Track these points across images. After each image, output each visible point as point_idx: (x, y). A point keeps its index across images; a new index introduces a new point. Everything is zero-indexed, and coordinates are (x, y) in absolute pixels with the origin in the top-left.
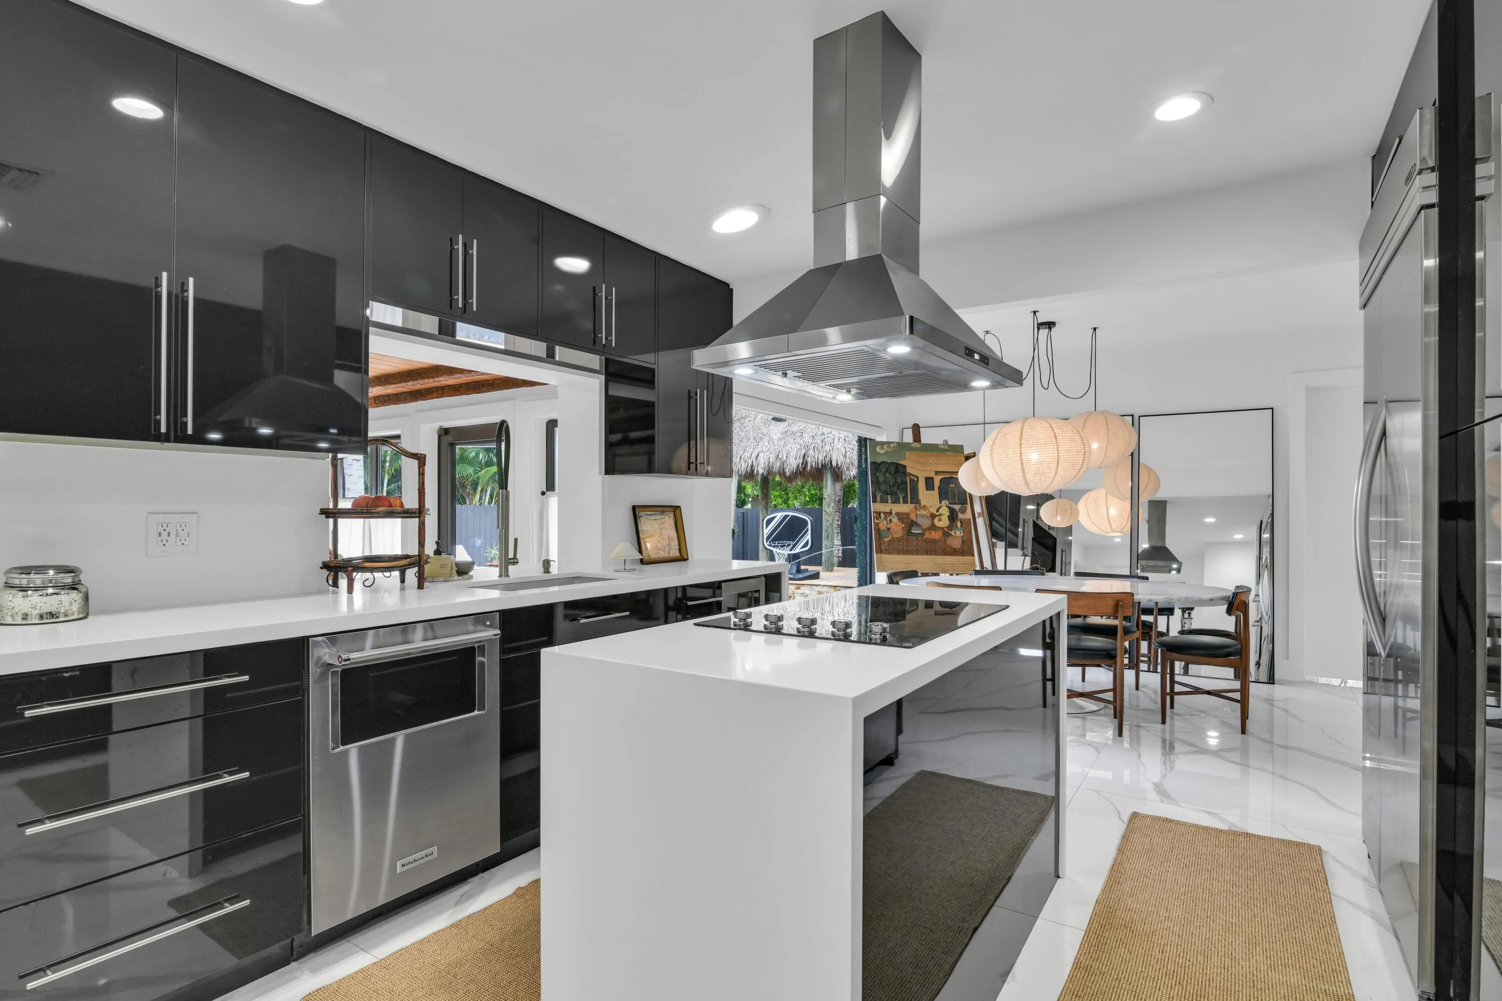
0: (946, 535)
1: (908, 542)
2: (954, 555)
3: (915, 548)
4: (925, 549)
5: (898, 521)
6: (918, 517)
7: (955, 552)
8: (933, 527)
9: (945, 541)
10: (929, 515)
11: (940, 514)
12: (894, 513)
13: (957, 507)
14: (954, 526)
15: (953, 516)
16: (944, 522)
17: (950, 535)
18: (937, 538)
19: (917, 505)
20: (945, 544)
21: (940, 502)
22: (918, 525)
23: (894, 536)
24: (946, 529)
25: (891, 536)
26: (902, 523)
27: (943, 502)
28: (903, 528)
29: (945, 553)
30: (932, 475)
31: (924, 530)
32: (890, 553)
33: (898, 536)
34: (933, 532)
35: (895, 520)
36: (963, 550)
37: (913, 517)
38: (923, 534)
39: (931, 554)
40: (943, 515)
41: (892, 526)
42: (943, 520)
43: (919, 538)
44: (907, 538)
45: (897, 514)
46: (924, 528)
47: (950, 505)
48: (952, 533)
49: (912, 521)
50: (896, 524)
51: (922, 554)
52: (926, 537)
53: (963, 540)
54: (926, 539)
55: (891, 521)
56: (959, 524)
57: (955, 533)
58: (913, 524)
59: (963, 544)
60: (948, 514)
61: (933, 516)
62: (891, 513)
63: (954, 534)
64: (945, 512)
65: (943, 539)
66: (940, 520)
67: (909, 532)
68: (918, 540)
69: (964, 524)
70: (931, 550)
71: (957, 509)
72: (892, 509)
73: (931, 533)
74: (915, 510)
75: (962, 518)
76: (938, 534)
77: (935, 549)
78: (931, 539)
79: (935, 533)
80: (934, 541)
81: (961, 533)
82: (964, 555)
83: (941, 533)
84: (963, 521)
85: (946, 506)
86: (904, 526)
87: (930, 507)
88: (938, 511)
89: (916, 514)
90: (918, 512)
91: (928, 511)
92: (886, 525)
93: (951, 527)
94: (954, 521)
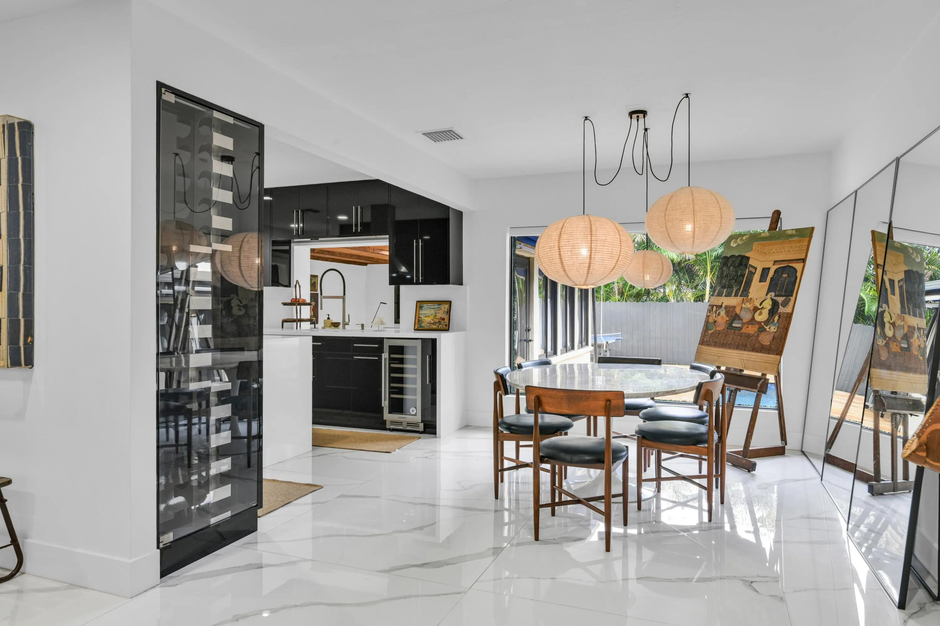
0: (761, 329)
1: (726, 336)
2: (761, 352)
3: (729, 342)
4: (737, 344)
5: (724, 315)
6: (743, 310)
7: (763, 349)
8: (752, 321)
9: (758, 336)
10: (752, 309)
11: (762, 308)
12: (724, 306)
13: (780, 300)
14: (772, 320)
15: (773, 311)
16: (761, 317)
17: (765, 330)
18: (752, 332)
19: (745, 298)
20: (756, 339)
21: (767, 295)
22: (740, 319)
23: (717, 329)
24: (763, 324)
25: (714, 329)
26: (727, 316)
27: (770, 294)
28: (727, 321)
29: (754, 350)
30: (769, 264)
31: (743, 324)
32: (708, 345)
33: (719, 329)
34: (750, 326)
35: (723, 312)
36: (770, 348)
37: (738, 310)
38: (740, 328)
39: (741, 349)
40: (765, 308)
41: (719, 319)
42: (763, 314)
43: (737, 331)
44: (727, 331)
45: (726, 307)
46: (744, 321)
47: (774, 298)
48: (767, 328)
49: (736, 314)
50: (722, 318)
51: (734, 348)
52: (741, 332)
53: (774, 336)
54: (742, 333)
55: (719, 314)
56: (776, 318)
57: (769, 328)
58: (737, 317)
59: (772, 341)
60: (769, 307)
61: (756, 309)
62: (721, 306)
63: (768, 330)
64: (768, 305)
65: (756, 335)
66: (761, 314)
67: (730, 325)
68: (735, 334)
69: (781, 319)
70: (742, 345)
71: (780, 302)
72: (723, 303)
73: (748, 327)
74: (741, 304)
75: (782, 311)
76: (754, 329)
77: (746, 344)
78: (746, 334)
79: (752, 327)
80: (748, 336)
81: (775, 329)
82: (769, 353)
83: (757, 326)
84: (781, 316)
85: (771, 298)
86: (728, 319)
87: (755, 300)
88: (760, 305)
89: (742, 307)
90: (743, 306)
91: (752, 304)
92: (714, 318)
93: (767, 322)
94: (773, 316)
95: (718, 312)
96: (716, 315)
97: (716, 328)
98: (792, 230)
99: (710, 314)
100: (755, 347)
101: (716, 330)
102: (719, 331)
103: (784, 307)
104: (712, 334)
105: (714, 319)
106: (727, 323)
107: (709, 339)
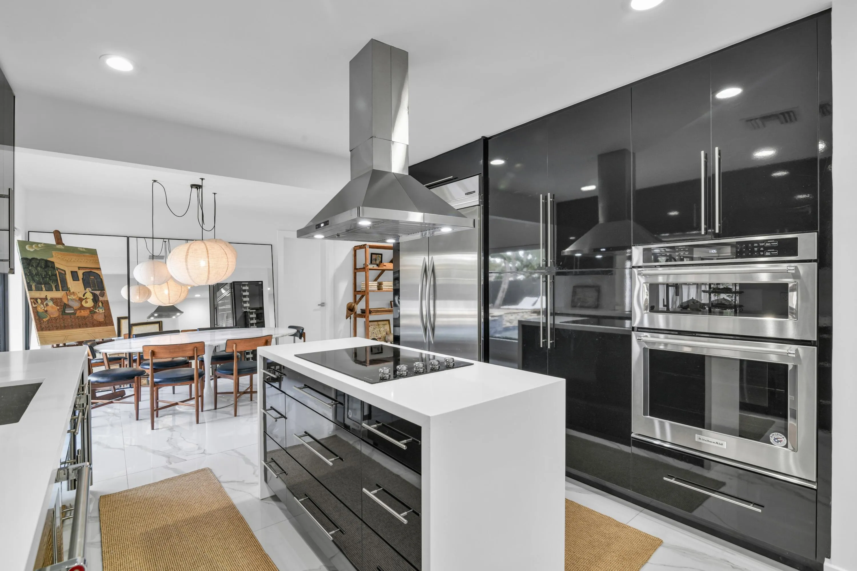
0: (92, 312)
1: (64, 320)
2: (100, 326)
3: (70, 324)
4: (78, 324)
5: (53, 305)
6: (69, 301)
7: (100, 324)
8: (82, 308)
9: (92, 316)
10: (78, 299)
11: (86, 298)
12: (49, 298)
13: (98, 293)
14: (97, 306)
15: (95, 299)
16: (90, 304)
17: (95, 312)
18: (86, 315)
19: (68, 292)
20: (92, 319)
21: (85, 290)
22: (70, 307)
23: (52, 316)
24: (92, 308)
25: (49, 317)
26: (57, 306)
27: (87, 289)
28: (58, 309)
29: (94, 326)
30: (76, 269)
31: (76, 310)
32: (49, 330)
33: (55, 316)
34: (82, 311)
35: (51, 304)
36: (106, 322)
37: (65, 301)
38: (74, 314)
39: (83, 327)
40: (89, 298)
41: (48, 309)
42: (88, 302)
43: (72, 316)
44: (63, 317)
45: (52, 299)
46: (75, 308)
47: (92, 291)
48: (97, 311)
49: (65, 304)
50: (52, 307)
51: (76, 328)
52: (77, 315)
53: (105, 315)
54: (78, 317)
55: (47, 305)
56: (100, 304)
57: (98, 311)
58: (66, 306)
59: (105, 318)
60: (92, 298)
61: (81, 300)
62: (46, 299)
63: (98, 312)
64: (89, 296)
65: (90, 316)
66: (86, 302)
67: (63, 312)
68: (72, 318)
69: (104, 304)
70: (83, 324)
71: (98, 294)
72: (46, 296)
73: (81, 312)
74: (66, 296)
75: (102, 300)
76: (87, 312)
77: (86, 323)
78: (81, 317)
79: (84, 311)
80: (84, 318)
81: (103, 311)
82: (107, 326)
83: (88, 311)
84: (103, 302)
85: (90, 292)
86: (58, 308)
87: (78, 293)
88: (84, 296)
89: (68, 299)
90: (69, 297)
91: (76, 296)
92: (43, 308)
93: (95, 307)
94: (97, 303)
95: (45, 303)
96: (44, 306)
97: (50, 316)
98: (83, 248)
99: (36, 306)
100: (94, 324)
101: (50, 317)
102: (55, 318)
103: (102, 297)
104: (48, 321)
105: (44, 310)
106: (60, 310)
107: (47, 326)
